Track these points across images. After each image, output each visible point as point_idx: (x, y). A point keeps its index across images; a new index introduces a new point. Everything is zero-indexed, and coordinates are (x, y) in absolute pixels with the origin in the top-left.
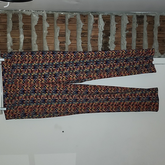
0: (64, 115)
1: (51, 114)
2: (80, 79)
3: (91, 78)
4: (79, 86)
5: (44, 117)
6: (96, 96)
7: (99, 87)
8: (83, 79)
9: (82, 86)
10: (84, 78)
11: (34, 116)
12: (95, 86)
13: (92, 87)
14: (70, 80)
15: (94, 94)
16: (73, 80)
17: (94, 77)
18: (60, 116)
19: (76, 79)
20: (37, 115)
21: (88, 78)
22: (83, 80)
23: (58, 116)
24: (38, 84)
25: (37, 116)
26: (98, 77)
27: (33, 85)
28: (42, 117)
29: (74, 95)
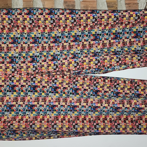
0: (69, 135)
1: (45, 135)
2: (104, 66)
3: (125, 64)
4: (100, 80)
5: (31, 139)
6: (135, 101)
7: (140, 83)
8: (109, 66)
9: (106, 81)
10: (111, 65)
11: (11, 136)
12: (132, 81)
13: (127, 82)
14: (83, 69)
15: (131, 98)
16: (90, 68)
17: (132, 63)
18: (62, 136)
19: (95, 67)
20: (18, 136)
21: (120, 65)
22: (108, 68)
23: (58, 137)
24: (21, 74)
25: (16, 137)
26: (142, 62)
27: (10, 76)
28: (27, 139)
29: (89, 97)
